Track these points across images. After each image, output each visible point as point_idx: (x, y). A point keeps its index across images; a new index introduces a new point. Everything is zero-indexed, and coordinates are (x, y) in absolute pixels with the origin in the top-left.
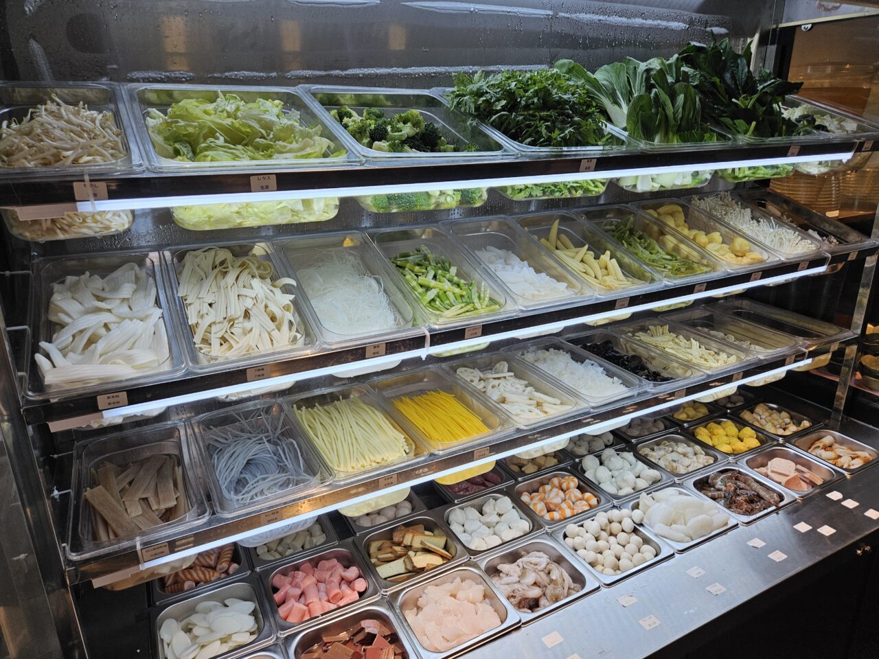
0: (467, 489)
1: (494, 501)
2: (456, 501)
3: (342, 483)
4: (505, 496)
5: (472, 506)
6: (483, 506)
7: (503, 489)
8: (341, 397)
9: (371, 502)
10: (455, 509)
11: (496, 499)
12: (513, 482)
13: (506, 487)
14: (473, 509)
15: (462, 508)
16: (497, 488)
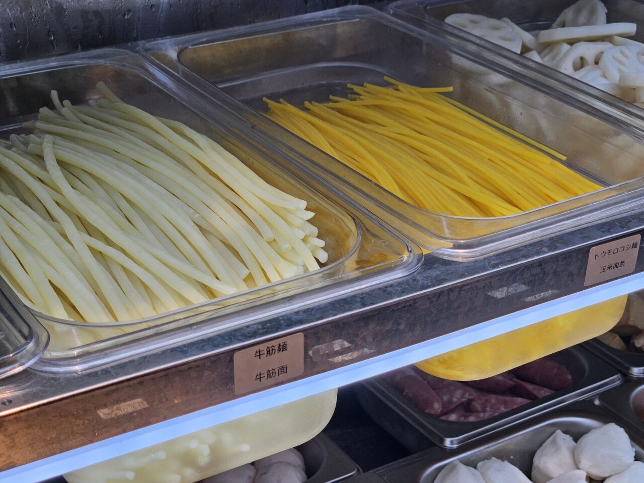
0: (467, 408)
1: (568, 438)
2: (448, 442)
3: (78, 368)
4: (606, 422)
5: (502, 456)
6: (532, 454)
7: (590, 401)
8: (54, 94)
9: (194, 445)
10: (453, 467)
11: (577, 434)
12: (614, 381)
13: (601, 396)
14: (506, 464)
15: (472, 464)
16: (570, 398)
